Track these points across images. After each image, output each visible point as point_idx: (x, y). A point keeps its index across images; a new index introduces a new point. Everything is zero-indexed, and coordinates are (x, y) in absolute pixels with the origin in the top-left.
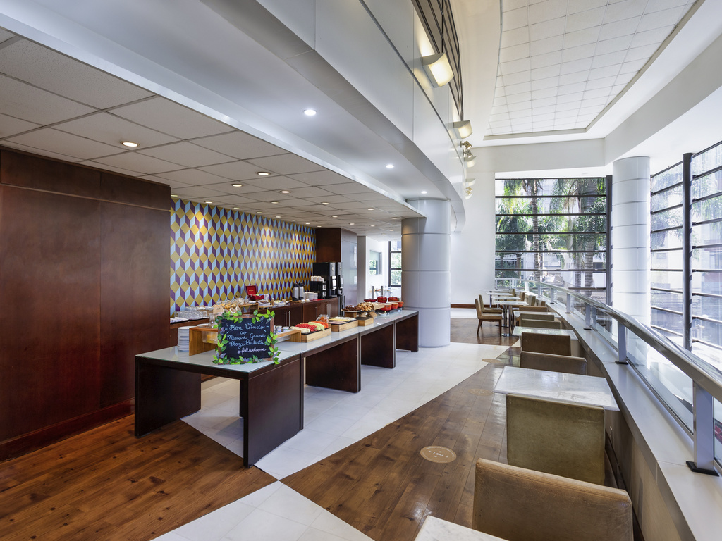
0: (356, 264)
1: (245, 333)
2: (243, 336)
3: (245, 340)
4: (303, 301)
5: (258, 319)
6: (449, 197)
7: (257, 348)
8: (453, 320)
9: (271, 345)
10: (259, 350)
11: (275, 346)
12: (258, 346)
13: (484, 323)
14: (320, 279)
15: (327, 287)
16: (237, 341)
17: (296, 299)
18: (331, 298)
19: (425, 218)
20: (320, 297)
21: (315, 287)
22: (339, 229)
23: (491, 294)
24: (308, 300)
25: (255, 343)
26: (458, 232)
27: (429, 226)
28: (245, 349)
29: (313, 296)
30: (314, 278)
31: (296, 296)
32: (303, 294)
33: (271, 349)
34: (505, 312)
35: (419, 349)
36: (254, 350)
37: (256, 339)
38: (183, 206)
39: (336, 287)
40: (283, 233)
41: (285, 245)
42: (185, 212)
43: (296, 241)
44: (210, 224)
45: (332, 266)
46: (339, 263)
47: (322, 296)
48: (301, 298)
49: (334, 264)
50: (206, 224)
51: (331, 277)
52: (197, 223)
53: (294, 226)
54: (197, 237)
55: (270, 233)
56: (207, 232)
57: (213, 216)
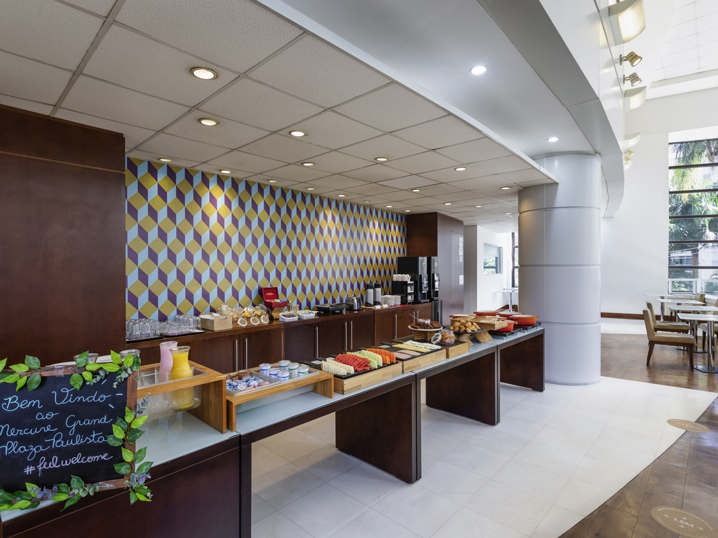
0: (461, 260)
1: (51, 415)
2: (45, 423)
3: (50, 435)
4: (378, 307)
5: (88, 376)
6: (599, 149)
7: (86, 454)
8: (604, 337)
9: (128, 443)
10: (90, 459)
11: (139, 445)
12: (86, 450)
13: (657, 346)
14: (407, 278)
15: (415, 289)
16: (23, 440)
17: (370, 305)
18: (420, 303)
19: (556, 184)
20: (404, 301)
21: (398, 288)
22: (436, 213)
23: (663, 301)
24: (385, 306)
25: (79, 441)
26: (609, 218)
27: (562, 197)
28: (48, 460)
29: (395, 300)
30: (397, 277)
31: (371, 301)
32: (380, 298)
33: (127, 456)
34: (694, 330)
35: (546, 386)
36: (76, 460)
37: (85, 431)
38: (189, 177)
39: (427, 289)
40: (354, 218)
41: (359, 235)
42: (192, 186)
43: (375, 229)
44: (235, 204)
45: (423, 261)
46: (433, 258)
47: (407, 300)
48: (376, 303)
49: (425, 258)
50: (228, 203)
51: (421, 276)
52: (213, 200)
53: (372, 211)
54: (213, 219)
55: (333, 218)
56: (231, 214)
57: (240, 192)
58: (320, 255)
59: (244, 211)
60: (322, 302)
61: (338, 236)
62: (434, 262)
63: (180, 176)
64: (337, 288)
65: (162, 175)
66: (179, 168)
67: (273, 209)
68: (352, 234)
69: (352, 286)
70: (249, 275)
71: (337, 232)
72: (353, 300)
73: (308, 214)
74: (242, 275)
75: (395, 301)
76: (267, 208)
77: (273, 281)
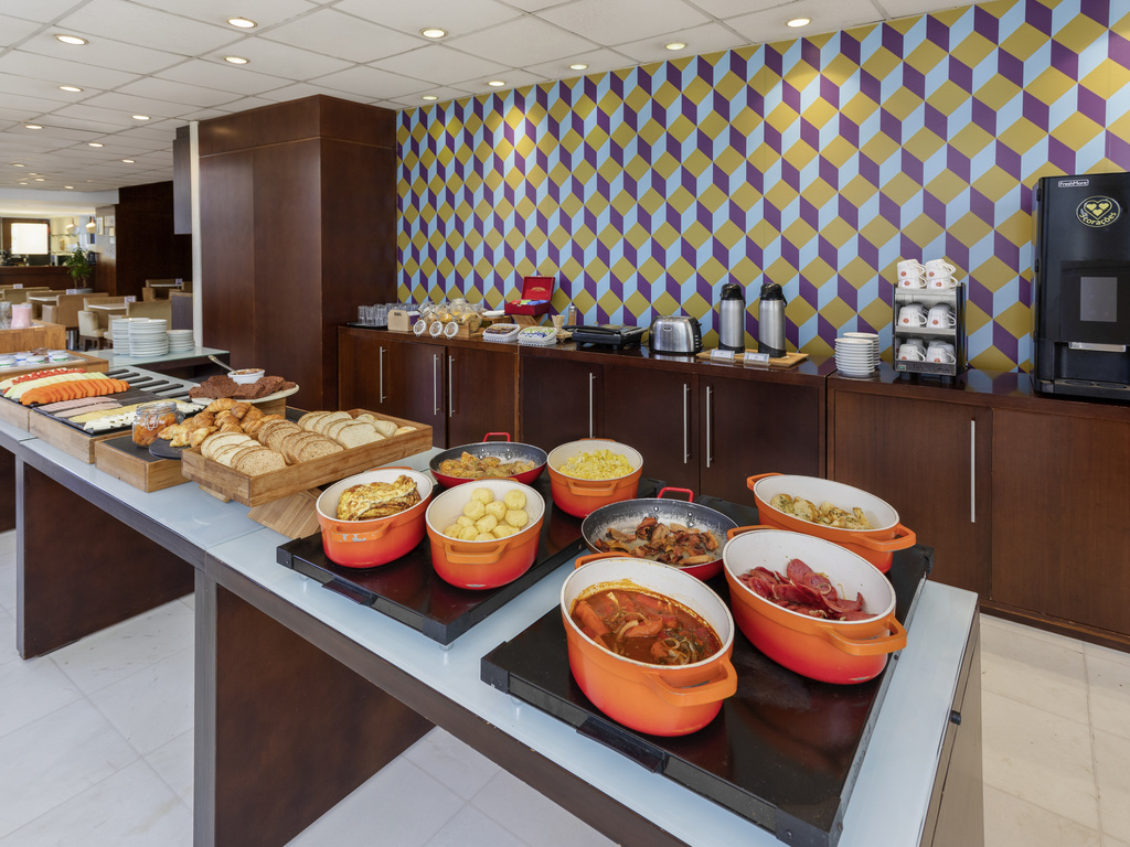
50: (531, 130)
59: (557, 139)
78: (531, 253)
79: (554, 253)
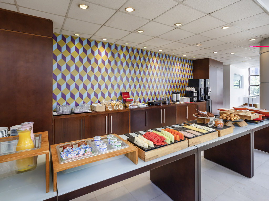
4: (178, 103)
14: (193, 89)
15: (198, 94)
17: (174, 102)
18: (200, 101)
20: (192, 100)
21: (189, 94)
22: (209, 59)
24: (182, 102)
30: (188, 89)
31: (175, 100)
32: (179, 98)
38: (89, 43)
39: (204, 95)
40: (167, 62)
41: (169, 69)
42: (91, 47)
43: (177, 66)
44: (110, 55)
45: (202, 81)
46: (207, 80)
47: (193, 100)
48: (177, 101)
49: (203, 80)
50: (107, 54)
51: (200, 88)
52: (100, 53)
53: (176, 58)
54: (100, 61)
55: (157, 61)
56: (108, 59)
57: (112, 49)
58: (150, 78)
59: (114, 58)
60: (151, 100)
61: (159, 69)
62: (208, 82)
63: (85, 43)
64: (159, 93)
65: (77, 42)
66: (85, 39)
67: (127, 57)
68: (166, 69)
69: (166, 93)
70: (116, 87)
71: (159, 68)
72: (166, 99)
73: (145, 59)
74: (113, 87)
75: (187, 100)
76: (125, 56)
77: (127, 90)
78: (125, 87)
79: (130, 87)
